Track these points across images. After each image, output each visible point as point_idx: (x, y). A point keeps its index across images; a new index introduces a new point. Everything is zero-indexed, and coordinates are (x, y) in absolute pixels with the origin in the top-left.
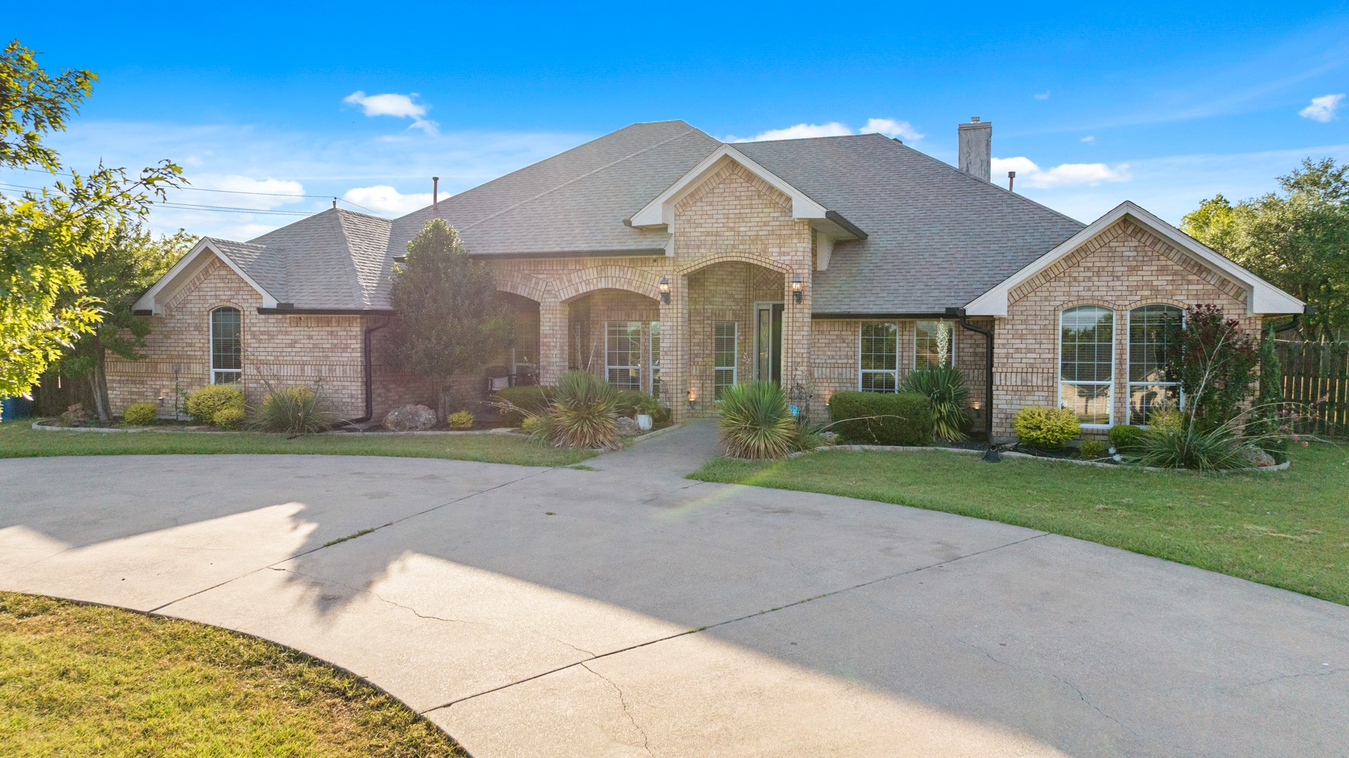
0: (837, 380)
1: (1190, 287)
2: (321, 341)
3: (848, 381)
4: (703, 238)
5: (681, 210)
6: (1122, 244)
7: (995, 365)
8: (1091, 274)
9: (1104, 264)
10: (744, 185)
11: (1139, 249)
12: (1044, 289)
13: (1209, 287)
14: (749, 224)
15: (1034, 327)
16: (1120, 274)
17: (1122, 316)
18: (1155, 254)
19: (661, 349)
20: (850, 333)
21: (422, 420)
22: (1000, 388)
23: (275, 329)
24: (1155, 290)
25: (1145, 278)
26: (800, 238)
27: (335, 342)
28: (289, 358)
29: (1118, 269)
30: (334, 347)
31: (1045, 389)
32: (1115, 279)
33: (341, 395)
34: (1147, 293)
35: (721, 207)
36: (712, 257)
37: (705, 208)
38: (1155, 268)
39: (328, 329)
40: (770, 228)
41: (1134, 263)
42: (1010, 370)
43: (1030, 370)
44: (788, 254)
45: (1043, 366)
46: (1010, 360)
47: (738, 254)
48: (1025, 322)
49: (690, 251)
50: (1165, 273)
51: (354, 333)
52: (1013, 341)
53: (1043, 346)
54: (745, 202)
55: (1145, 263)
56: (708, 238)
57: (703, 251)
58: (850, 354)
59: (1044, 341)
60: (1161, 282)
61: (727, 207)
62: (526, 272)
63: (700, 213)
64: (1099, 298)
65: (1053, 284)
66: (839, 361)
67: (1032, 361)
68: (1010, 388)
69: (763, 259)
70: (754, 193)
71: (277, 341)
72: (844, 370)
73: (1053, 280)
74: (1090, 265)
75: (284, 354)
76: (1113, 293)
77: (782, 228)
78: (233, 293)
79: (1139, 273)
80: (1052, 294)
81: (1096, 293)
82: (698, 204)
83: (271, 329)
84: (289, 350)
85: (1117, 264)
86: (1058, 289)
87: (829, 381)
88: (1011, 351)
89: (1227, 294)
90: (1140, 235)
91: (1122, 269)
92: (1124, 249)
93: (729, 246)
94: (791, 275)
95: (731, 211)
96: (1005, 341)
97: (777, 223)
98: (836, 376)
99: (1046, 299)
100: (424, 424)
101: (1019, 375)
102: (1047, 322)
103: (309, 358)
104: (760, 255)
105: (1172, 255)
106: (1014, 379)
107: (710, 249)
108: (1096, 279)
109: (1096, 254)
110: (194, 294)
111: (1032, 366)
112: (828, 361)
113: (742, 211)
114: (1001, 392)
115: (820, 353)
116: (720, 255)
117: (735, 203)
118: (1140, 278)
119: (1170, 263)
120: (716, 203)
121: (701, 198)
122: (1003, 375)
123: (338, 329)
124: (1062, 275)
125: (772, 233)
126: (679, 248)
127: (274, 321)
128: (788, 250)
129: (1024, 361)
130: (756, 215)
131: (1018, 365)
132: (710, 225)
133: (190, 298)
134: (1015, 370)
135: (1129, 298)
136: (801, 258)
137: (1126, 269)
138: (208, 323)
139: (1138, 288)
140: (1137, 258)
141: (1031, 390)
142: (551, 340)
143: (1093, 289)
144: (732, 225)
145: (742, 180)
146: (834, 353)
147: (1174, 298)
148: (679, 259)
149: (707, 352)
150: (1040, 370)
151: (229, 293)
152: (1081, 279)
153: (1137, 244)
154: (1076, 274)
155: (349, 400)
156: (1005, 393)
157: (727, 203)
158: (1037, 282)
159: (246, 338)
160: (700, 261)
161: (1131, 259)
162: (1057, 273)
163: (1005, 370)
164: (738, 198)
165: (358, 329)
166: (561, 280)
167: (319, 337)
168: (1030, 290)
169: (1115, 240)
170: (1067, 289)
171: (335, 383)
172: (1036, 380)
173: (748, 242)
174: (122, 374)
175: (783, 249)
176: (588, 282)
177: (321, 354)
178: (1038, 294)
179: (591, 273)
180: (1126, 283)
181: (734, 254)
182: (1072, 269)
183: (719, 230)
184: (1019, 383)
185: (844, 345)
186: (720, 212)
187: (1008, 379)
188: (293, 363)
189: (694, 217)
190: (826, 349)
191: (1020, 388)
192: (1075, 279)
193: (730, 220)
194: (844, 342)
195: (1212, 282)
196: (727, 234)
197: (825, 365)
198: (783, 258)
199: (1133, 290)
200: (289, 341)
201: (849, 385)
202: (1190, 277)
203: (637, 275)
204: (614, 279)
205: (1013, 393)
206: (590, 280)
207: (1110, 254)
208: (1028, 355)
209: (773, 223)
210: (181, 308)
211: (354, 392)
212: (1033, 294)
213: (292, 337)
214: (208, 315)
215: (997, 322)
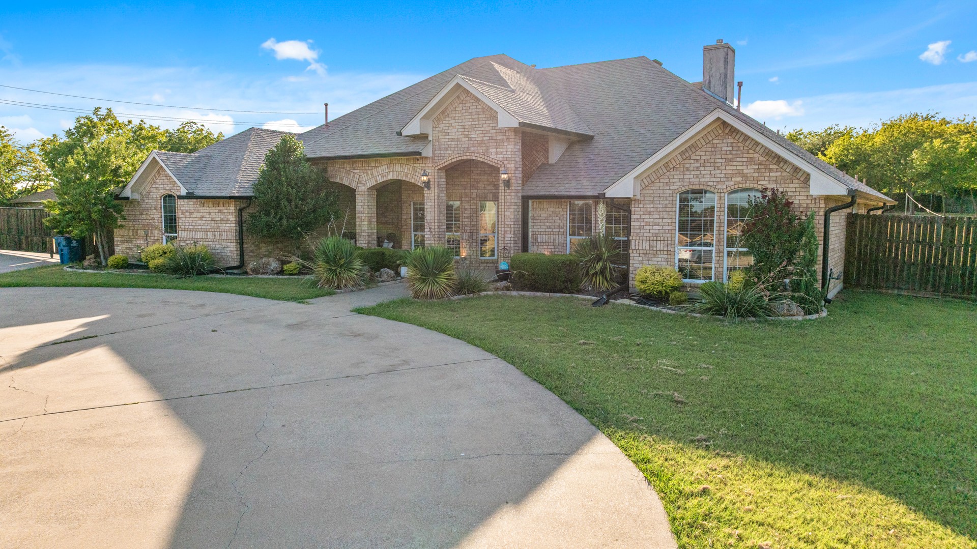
0: (552, 244)
1: (771, 174)
2: (215, 216)
3: (560, 244)
4: (449, 143)
5: (436, 123)
6: (721, 141)
7: (632, 234)
8: (698, 165)
9: (709, 157)
10: (474, 104)
11: (734, 145)
12: (666, 177)
13: (785, 174)
14: (478, 132)
15: (659, 206)
16: (719, 164)
17: (721, 197)
18: (746, 148)
19: (426, 221)
20: (561, 210)
21: (272, 268)
22: (635, 252)
23: (192, 209)
24: (745, 177)
25: (738, 168)
26: (508, 142)
27: (222, 217)
28: (200, 227)
29: (718, 160)
30: (222, 220)
31: (666, 253)
32: (716, 169)
33: (226, 251)
34: (739, 179)
35: (460, 121)
36: (455, 157)
37: (451, 122)
38: (745, 160)
39: (219, 208)
40: (490, 135)
41: (730, 156)
42: (641, 238)
43: (655, 238)
44: (501, 153)
45: (664, 235)
46: (642, 231)
47: (471, 154)
48: (652, 202)
49: (442, 152)
50: (753, 163)
51: (231, 211)
52: (644, 217)
53: (664, 220)
54: (475, 117)
55: (738, 156)
56: (453, 143)
57: (449, 152)
58: (561, 225)
59: (666, 217)
60: (749, 171)
61: (464, 121)
62: (348, 169)
63: (447, 125)
64: (705, 183)
65: (672, 173)
66: (554, 230)
67: (657, 231)
68: (641, 252)
69: (486, 158)
70: (480, 110)
71: (194, 216)
72: (557, 236)
73: (672, 170)
74: (698, 158)
75: (197, 224)
76: (714, 180)
77: (498, 134)
78: (172, 186)
79: (734, 164)
80: (671, 181)
81: (702, 180)
82: (447, 119)
83: (191, 208)
84: (200, 222)
85: (717, 157)
86: (675, 177)
87: (547, 244)
88: (642, 224)
89: (799, 179)
90: (735, 134)
91: (720, 160)
92: (723, 145)
93: (466, 149)
94: (503, 169)
95: (466, 123)
96: (638, 217)
97: (495, 131)
98: (552, 241)
99: (667, 185)
100: (273, 271)
101: (648, 242)
102: (667, 202)
103: (209, 227)
104: (484, 155)
105: (758, 149)
106: (644, 246)
107: (454, 151)
108: (702, 168)
109: (703, 150)
110: (153, 186)
111: (656, 235)
112: (547, 230)
113: (473, 123)
114: (636, 255)
115: (541, 224)
116: (460, 155)
117: (469, 117)
118: (734, 168)
119: (756, 155)
120: (457, 118)
121: (448, 115)
122: (637, 241)
123: (223, 208)
124: (678, 166)
125: (491, 138)
126: (435, 150)
127: (192, 203)
128: (502, 150)
129: (651, 231)
130: (481, 126)
131: (647, 235)
132: (454, 134)
133: (152, 189)
134: (645, 238)
135: (726, 183)
136: (510, 156)
137: (724, 160)
138: (161, 205)
139: (733, 175)
140: (732, 152)
141: (656, 253)
142: (362, 215)
143: (700, 176)
144: (467, 133)
145: (473, 101)
146: (550, 224)
147: (759, 183)
148: (436, 158)
149: (473, 223)
150: (662, 239)
151: (170, 186)
152: (692, 169)
153: (732, 141)
154: (688, 165)
155: (230, 254)
156: (638, 255)
157: (463, 117)
158: (661, 172)
159: (179, 214)
160: (448, 159)
161: (728, 153)
162: (675, 164)
163: (638, 238)
164: (471, 114)
165: (233, 208)
166: (367, 173)
167: (214, 214)
168: (656, 178)
169: (717, 138)
170: (682, 177)
171: (223, 243)
172: (660, 246)
173: (476, 145)
174: (122, 236)
175: (498, 150)
176: (382, 175)
177: (215, 225)
178: (662, 181)
179: (383, 169)
180: (724, 172)
181: (468, 154)
182: (686, 161)
183: (459, 137)
184: (648, 248)
185: (558, 218)
186: (460, 124)
187: (640, 245)
188: (201, 230)
189: (444, 128)
190: (546, 221)
191: (648, 252)
192: (688, 169)
193: (466, 130)
194: (557, 216)
195: (788, 170)
196: (464, 139)
197: (544, 233)
198: (498, 156)
199: (728, 177)
200: (200, 216)
201: (560, 247)
202: (771, 166)
203: (411, 169)
204: (398, 173)
205: (643, 256)
206: (383, 173)
207: (713, 149)
208: (654, 227)
209: (492, 131)
210: (147, 196)
211: (232, 249)
212: (658, 181)
213: (201, 214)
214: (161, 200)
215: (633, 202)
